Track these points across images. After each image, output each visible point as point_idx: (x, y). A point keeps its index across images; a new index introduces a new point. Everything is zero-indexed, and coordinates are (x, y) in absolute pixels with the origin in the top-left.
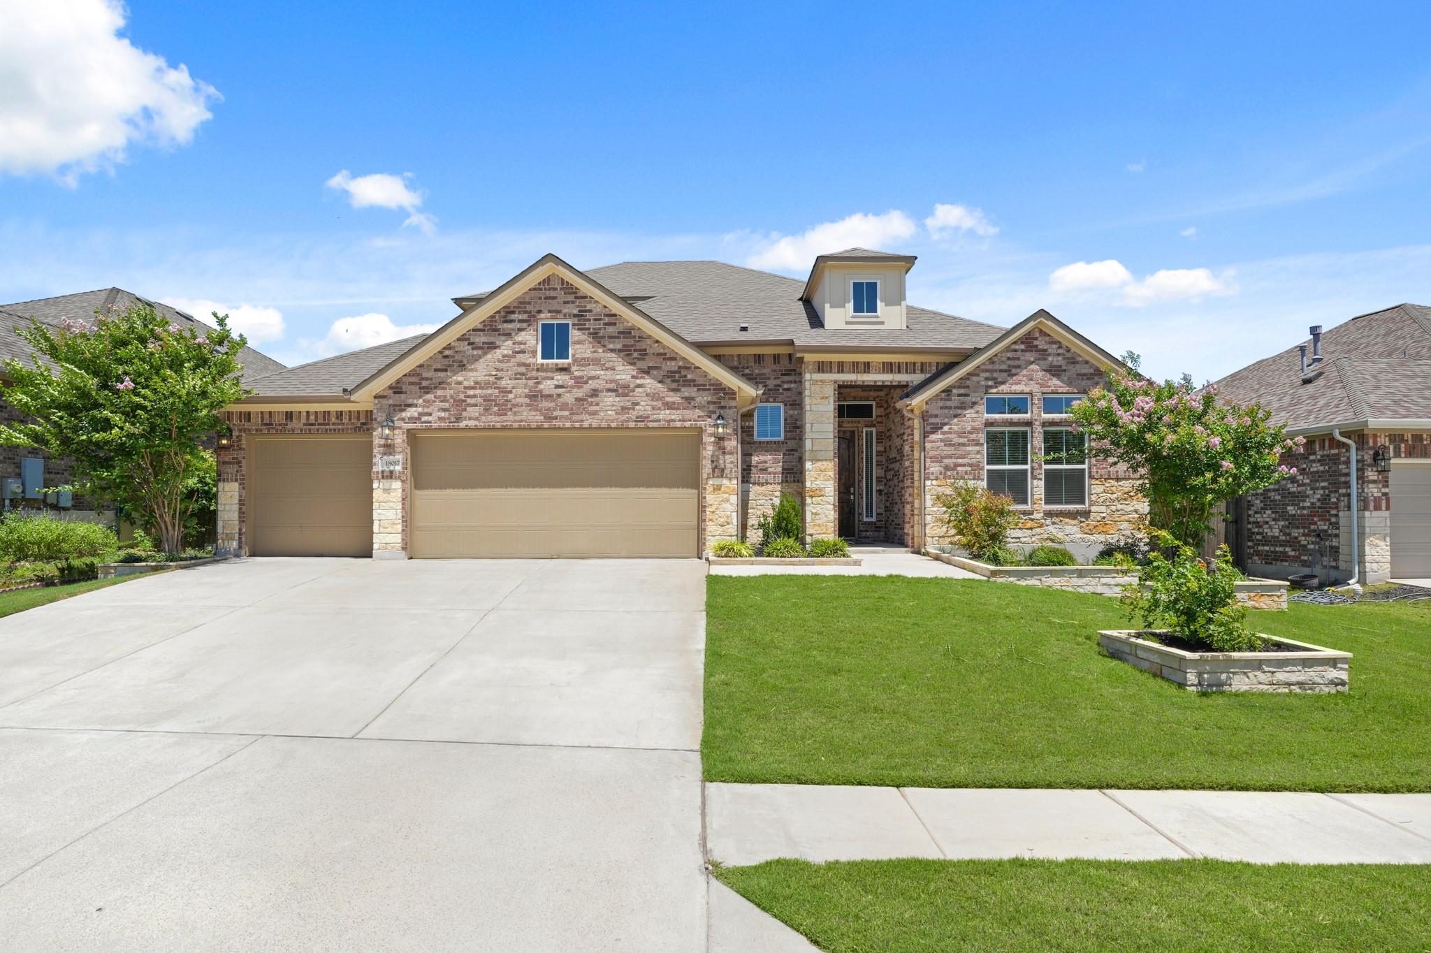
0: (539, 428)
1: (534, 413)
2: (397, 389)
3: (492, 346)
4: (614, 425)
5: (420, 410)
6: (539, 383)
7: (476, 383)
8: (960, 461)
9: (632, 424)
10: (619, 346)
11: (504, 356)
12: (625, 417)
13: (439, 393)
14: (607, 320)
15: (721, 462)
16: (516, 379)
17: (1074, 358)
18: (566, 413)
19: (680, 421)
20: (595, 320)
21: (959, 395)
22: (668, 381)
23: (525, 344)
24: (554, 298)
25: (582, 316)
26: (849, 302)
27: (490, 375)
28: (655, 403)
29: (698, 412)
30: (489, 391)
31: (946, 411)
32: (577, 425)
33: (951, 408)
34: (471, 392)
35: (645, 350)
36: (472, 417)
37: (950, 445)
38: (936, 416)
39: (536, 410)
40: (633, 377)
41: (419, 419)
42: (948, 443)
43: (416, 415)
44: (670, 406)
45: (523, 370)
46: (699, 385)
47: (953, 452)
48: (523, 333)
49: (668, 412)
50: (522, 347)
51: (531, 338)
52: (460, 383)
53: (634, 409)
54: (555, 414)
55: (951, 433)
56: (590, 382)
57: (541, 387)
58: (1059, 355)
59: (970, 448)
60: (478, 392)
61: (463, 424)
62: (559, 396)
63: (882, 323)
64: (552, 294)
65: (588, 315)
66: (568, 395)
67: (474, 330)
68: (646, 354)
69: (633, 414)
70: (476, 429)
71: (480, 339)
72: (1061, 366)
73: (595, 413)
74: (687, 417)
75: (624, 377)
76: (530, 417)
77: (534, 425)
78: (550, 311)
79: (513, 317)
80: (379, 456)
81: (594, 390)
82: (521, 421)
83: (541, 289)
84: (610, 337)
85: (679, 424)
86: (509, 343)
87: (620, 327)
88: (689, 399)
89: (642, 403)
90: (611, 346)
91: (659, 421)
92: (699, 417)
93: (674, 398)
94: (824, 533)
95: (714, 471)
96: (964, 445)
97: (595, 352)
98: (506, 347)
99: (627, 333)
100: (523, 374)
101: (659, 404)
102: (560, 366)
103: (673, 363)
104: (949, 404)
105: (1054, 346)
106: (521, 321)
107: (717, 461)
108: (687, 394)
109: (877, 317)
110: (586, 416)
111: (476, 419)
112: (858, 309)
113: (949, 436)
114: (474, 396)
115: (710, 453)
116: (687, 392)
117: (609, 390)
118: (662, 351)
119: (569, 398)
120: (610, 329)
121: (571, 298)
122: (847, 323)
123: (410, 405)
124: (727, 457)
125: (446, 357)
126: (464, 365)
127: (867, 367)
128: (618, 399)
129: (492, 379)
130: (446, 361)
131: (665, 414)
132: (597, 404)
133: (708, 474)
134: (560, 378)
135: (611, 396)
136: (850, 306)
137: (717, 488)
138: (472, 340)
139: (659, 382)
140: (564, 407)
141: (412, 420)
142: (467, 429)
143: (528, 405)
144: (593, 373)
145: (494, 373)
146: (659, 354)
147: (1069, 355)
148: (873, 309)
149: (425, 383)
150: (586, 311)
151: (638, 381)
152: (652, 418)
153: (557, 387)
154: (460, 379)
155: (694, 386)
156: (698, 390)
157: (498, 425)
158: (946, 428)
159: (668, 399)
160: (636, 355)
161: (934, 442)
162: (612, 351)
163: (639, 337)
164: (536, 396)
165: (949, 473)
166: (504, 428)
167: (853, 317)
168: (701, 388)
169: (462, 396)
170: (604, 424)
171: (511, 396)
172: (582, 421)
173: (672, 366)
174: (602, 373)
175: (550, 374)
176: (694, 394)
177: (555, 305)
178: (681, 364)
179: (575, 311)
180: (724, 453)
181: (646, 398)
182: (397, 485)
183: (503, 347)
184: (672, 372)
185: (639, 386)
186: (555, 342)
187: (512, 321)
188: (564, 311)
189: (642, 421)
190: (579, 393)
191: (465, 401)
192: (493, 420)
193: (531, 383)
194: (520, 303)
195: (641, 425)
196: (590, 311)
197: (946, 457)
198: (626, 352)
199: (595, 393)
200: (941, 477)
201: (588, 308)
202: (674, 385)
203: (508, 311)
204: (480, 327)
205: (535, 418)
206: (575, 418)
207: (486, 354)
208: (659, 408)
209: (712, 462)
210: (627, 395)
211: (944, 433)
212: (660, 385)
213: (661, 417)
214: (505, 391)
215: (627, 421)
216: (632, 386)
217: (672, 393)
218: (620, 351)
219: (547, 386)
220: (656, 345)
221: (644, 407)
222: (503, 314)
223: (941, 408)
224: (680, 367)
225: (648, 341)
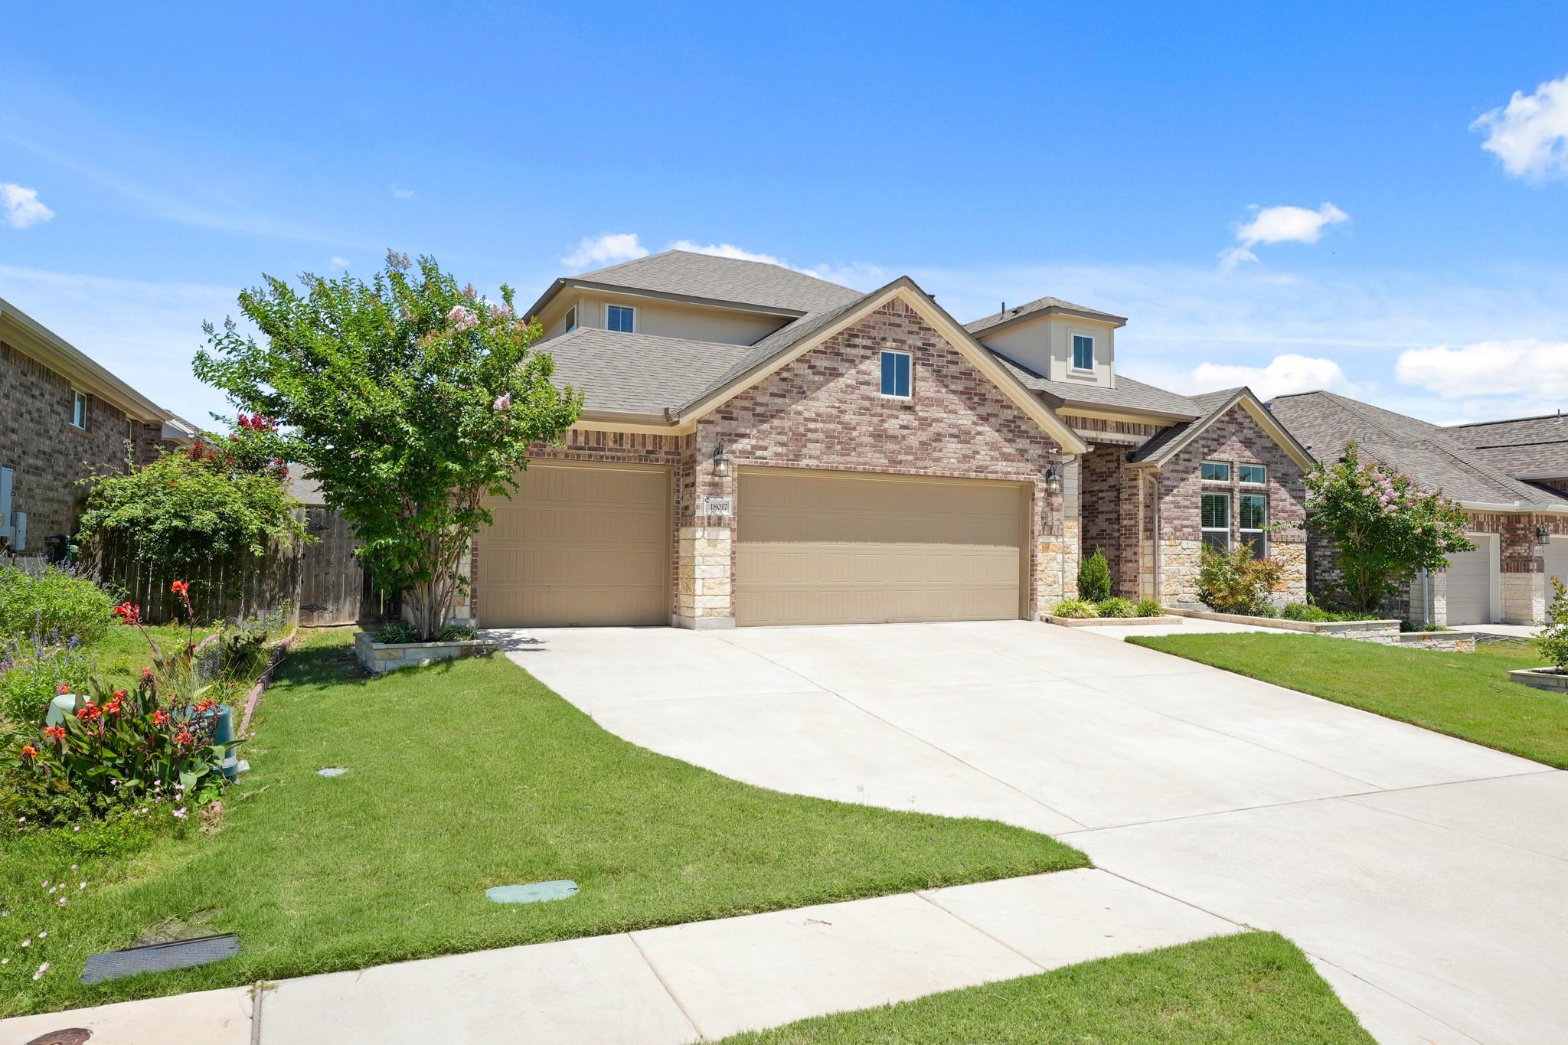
0: (884, 473)
1: (878, 455)
2: (726, 413)
3: (835, 374)
4: (956, 474)
5: (754, 442)
6: (883, 421)
7: (818, 415)
8: (1185, 522)
9: (973, 475)
10: (961, 388)
11: (848, 386)
12: (966, 466)
13: (776, 422)
14: (949, 357)
15: (1049, 519)
16: (861, 414)
17: (1260, 433)
18: (911, 458)
19: (1015, 473)
20: (939, 356)
21: (1185, 460)
22: (1005, 430)
23: (869, 374)
24: (899, 326)
25: (926, 349)
26: (1070, 356)
27: (833, 407)
28: (993, 453)
29: (1030, 466)
30: (832, 426)
31: (1175, 474)
32: (922, 472)
33: (1178, 471)
34: (812, 425)
35: (985, 395)
36: (813, 456)
37: (1179, 507)
38: (1168, 479)
39: (881, 452)
40: (974, 423)
41: (752, 453)
42: (1177, 505)
43: (749, 447)
44: (1006, 457)
45: (867, 404)
46: (1031, 437)
47: (1180, 514)
48: (867, 362)
49: (1004, 463)
50: (867, 377)
51: (873, 368)
52: (799, 413)
53: (974, 458)
54: (900, 457)
55: (1178, 496)
56: (934, 424)
57: (886, 425)
58: (1250, 428)
59: (1192, 511)
60: (820, 425)
61: (803, 463)
62: (904, 437)
63: (1095, 380)
64: (897, 320)
65: (932, 350)
66: (912, 437)
67: (815, 351)
68: (985, 400)
69: (974, 464)
70: (817, 470)
71: (822, 363)
72: (1251, 439)
73: (938, 460)
74: (1021, 470)
75: (965, 422)
76: (875, 460)
77: (879, 469)
78: (894, 341)
79: (858, 341)
80: (703, 497)
81: (938, 434)
82: (865, 464)
83: (885, 314)
84: (953, 377)
85: (1014, 477)
86: (853, 371)
87: (962, 367)
88: (1022, 452)
89: (982, 452)
90: (953, 387)
91: (996, 472)
92: (1031, 471)
93: (1008, 449)
94: (1070, 592)
95: (1044, 528)
96: (1187, 507)
97: (938, 392)
98: (850, 377)
99: (968, 374)
100: (868, 409)
101: (996, 454)
102: (906, 404)
103: (1009, 412)
104: (1177, 468)
105: (1248, 420)
106: (865, 347)
107: (1046, 517)
108: (1021, 446)
109: (1092, 373)
110: (929, 463)
111: (817, 458)
112: (1077, 364)
113: (1177, 498)
114: (815, 431)
115: (1040, 509)
116: (1023, 443)
117: (952, 436)
118: (999, 398)
119: (913, 441)
120: (953, 368)
121: (915, 328)
122: (1069, 377)
123: (743, 436)
124: (1055, 514)
125: (784, 380)
126: (804, 392)
127: (1103, 425)
128: (960, 446)
129: (834, 412)
130: (784, 385)
131: (1002, 466)
132: (941, 450)
133: (1040, 531)
134: (906, 418)
135: (953, 443)
136: (1071, 360)
137: (1046, 547)
138: (813, 363)
139: (997, 431)
140: (909, 450)
141: (745, 454)
142: (808, 469)
143: (873, 446)
144: (937, 415)
145: (837, 405)
146: (997, 401)
147: (1257, 429)
148: (1089, 365)
149: (759, 410)
150: (929, 345)
151: (979, 428)
152: (991, 468)
153: (903, 427)
154: (800, 408)
155: (1028, 437)
156: (1031, 442)
157: (841, 467)
158: (1175, 491)
159: (1005, 450)
160: (976, 399)
161: (1166, 503)
162: (954, 392)
163: (979, 380)
164: (880, 436)
165: (1178, 534)
166: (847, 471)
167: (1073, 371)
168: (1034, 440)
169: (802, 430)
170: (947, 473)
171: (855, 434)
172: (926, 468)
173: (1008, 414)
174: (945, 415)
175: (894, 412)
176: (1027, 447)
177: (899, 333)
178: (1016, 413)
179: (920, 344)
180: (1052, 510)
181: (985, 448)
182: (725, 534)
183: (846, 376)
184: (1008, 421)
185: (979, 433)
186: (896, 376)
187: (855, 346)
188: (909, 342)
189: (982, 472)
190: (924, 436)
191: (805, 435)
192: (835, 460)
193: (876, 420)
194: (865, 326)
195: (982, 476)
196: (934, 345)
197: (1175, 518)
198: (967, 394)
199: (938, 437)
200: (1172, 537)
201: (932, 342)
202: (1010, 436)
203: (851, 334)
204: (822, 348)
205: (880, 461)
206: (920, 464)
207: (828, 381)
208: (997, 459)
209: (1042, 518)
210: (968, 442)
211: (1173, 496)
212: (997, 434)
213: (999, 468)
214: (849, 427)
215: (968, 471)
216: (973, 433)
217: (1007, 444)
218: (962, 393)
219: (892, 426)
220: (994, 390)
221: (983, 457)
222: (846, 336)
223: (1172, 471)
224: (1015, 416)
225: (988, 386)
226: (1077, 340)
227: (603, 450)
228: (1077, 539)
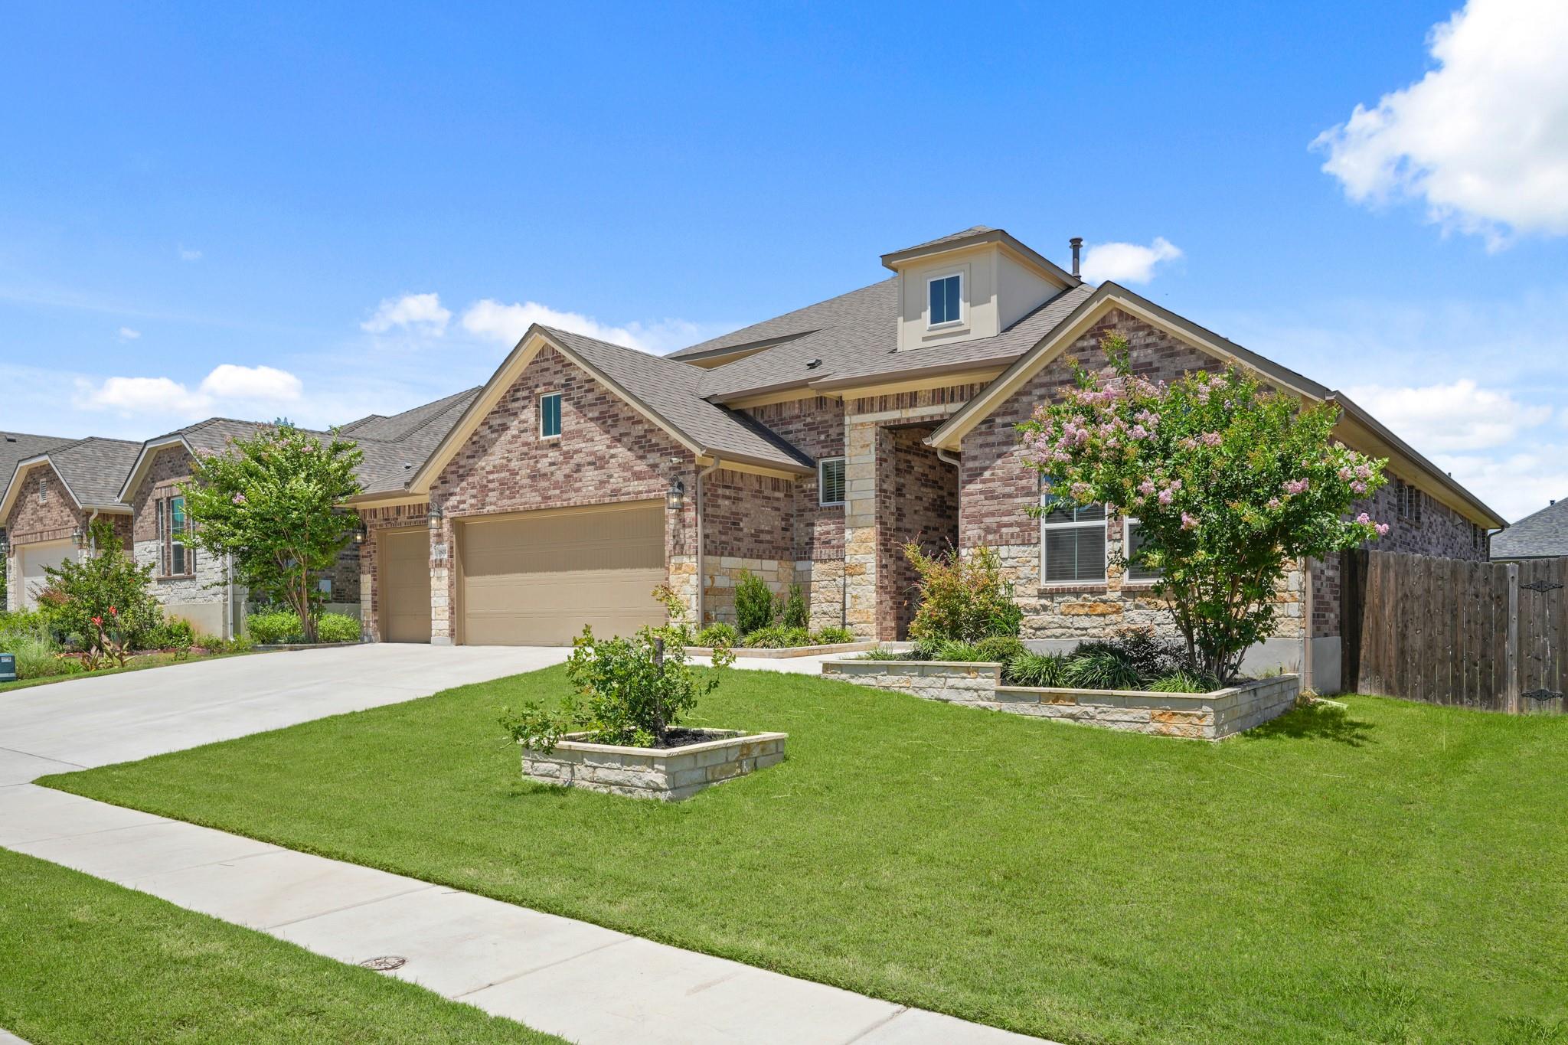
0: (538, 510)
1: (534, 494)
2: (443, 479)
3: (504, 428)
4: (593, 501)
5: (458, 498)
6: (537, 462)
7: (494, 467)
8: (1005, 519)
9: (607, 500)
10: (596, 414)
11: (513, 437)
12: (601, 492)
13: (470, 479)
14: (587, 386)
15: (682, 536)
16: (522, 459)
17: (1171, 348)
18: (557, 492)
19: (646, 492)
20: (578, 388)
21: (1005, 425)
22: (636, 447)
23: (527, 422)
24: (547, 369)
25: (568, 385)
26: (925, 310)
27: (503, 458)
28: (625, 474)
29: (662, 481)
30: (503, 475)
31: (987, 450)
32: (565, 504)
33: (993, 445)
34: (491, 477)
35: (617, 415)
36: (495, 503)
37: (993, 498)
38: (975, 458)
39: (536, 491)
40: (609, 447)
41: (458, 507)
42: (990, 495)
43: (456, 503)
44: (638, 476)
45: (525, 449)
46: (662, 450)
47: (997, 507)
48: (526, 411)
49: (636, 483)
50: (525, 425)
51: (529, 415)
52: (483, 468)
53: (608, 482)
54: (550, 493)
55: (993, 480)
56: (575, 456)
57: (539, 465)
58: (1147, 346)
59: (1019, 500)
60: (495, 476)
61: (485, 511)
62: (552, 473)
63: (967, 332)
64: (545, 365)
65: (574, 384)
66: (558, 472)
67: (492, 413)
68: (617, 420)
69: (608, 488)
70: (495, 514)
71: (496, 422)
72: (1151, 364)
73: (578, 490)
74: (652, 487)
75: (600, 448)
76: (532, 499)
77: (534, 507)
78: (544, 385)
79: (520, 394)
80: (433, 545)
81: (578, 465)
82: (526, 503)
83: (537, 362)
84: (590, 405)
85: (644, 496)
86: (516, 423)
87: (597, 393)
88: (654, 466)
89: (616, 475)
90: (590, 415)
91: (629, 494)
92: (662, 486)
93: (641, 466)
94: (865, 622)
95: (674, 548)
96: (1009, 496)
97: (578, 423)
98: (514, 426)
99: (602, 398)
100: (526, 454)
101: (628, 474)
102: (551, 442)
103: (640, 427)
104: (991, 439)
105: (1141, 334)
106: (524, 398)
107: (678, 535)
108: (651, 461)
109: (960, 324)
110: (572, 494)
111: (495, 504)
112: (936, 318)
113: (991, 485)
114: (492, 481)
115: (672, 527)
116: (655, 457)
117: (589, 464)
118: (630, 414)
119: (559, 476)
120: (590, 396)
121: (559, 367)
122: (925, 339)
123: (451, 494)
124: (687, 530)
125: (474, 443)
126: (486, 450)
127: (913, 399)
128: (596, 472)
129: (504, 461)
130: (474, 448)
131: (635, 486)
132: (581, 481)
133: (670, 551)
134: (554, 455)
135: (590, 471)
136: (927, 314)
137: (679, 567)
138: (491, 424)
139: (629, 450)
140: (556, 485)
141: (455, 508)
142: (488, 515)
143: (531, 486)
144: (577, 446)
145: (506, 455)
146: (629, 418)
147: (1164, 344)
148: (954, 314)
149: (461, 471)
150: (570, 380)
151: (612, 451)
152: (623, 491)
153: (552, 464)
154: (483, 464)
155: (658, 450)
156: (661, 455)
157: (510, 510)
158: (987, 474)
159: (637, 469)
160: (610, 422)
161: (972, 494)
162: (591, 419)
163: (613, 402)
164: (535, 476)
165: (990, 537)
166: (514, 512)
167: (931, 330)
168: (664, 452)
169: (485, 482)
170: (586, 502)
171: (518, 478)
172: (570, 499)
173: (639, 430)
174: (584, 445)
175: (545, 452)
176: (658, 460)
177: (548, 377)
178: (646, 427)
179: (563, 382)
180: (684, 526)
181: (617, 470)
182: (445, 573)
183: (512, 428)
184: (639, 437)
185: (613, 456)
186: (551, 418)
187: (518, 399)
188: (556, 382)
189: (616, 495)
190: (567, 469)
191: (487, 486)
192: (506, 504)
193: (532, 462)
194: (524, 379)
195: (614, 499)
196: (574, 379)
197: (987, 515)
198: (601, 419)
199: (578, 468)
200: (980, 543)
201: (572, 376)
202: (641, 452)
203: (515, 389)
204: (496, 409)
205: (534, 499)
206: (565, 496)
207: (500, 436)
208: (629, 480)
209: (674, 537)
210: (602, 468)
211: (984, 482)
212: (629, 453)
213: (631, 489)
214: (514, 473)
215: (604, 497)
216: (607, 457)
217: (639, 462)
218: (598, 419)
219: (543, 465)
220: (626, 408)
221: (616, 482)
222: (512, 393)
223: (981, 446)
224: (646, 431)
225: (620, 405)
226: (936, 286)
227: (421, 517)
228: (874, 555)
